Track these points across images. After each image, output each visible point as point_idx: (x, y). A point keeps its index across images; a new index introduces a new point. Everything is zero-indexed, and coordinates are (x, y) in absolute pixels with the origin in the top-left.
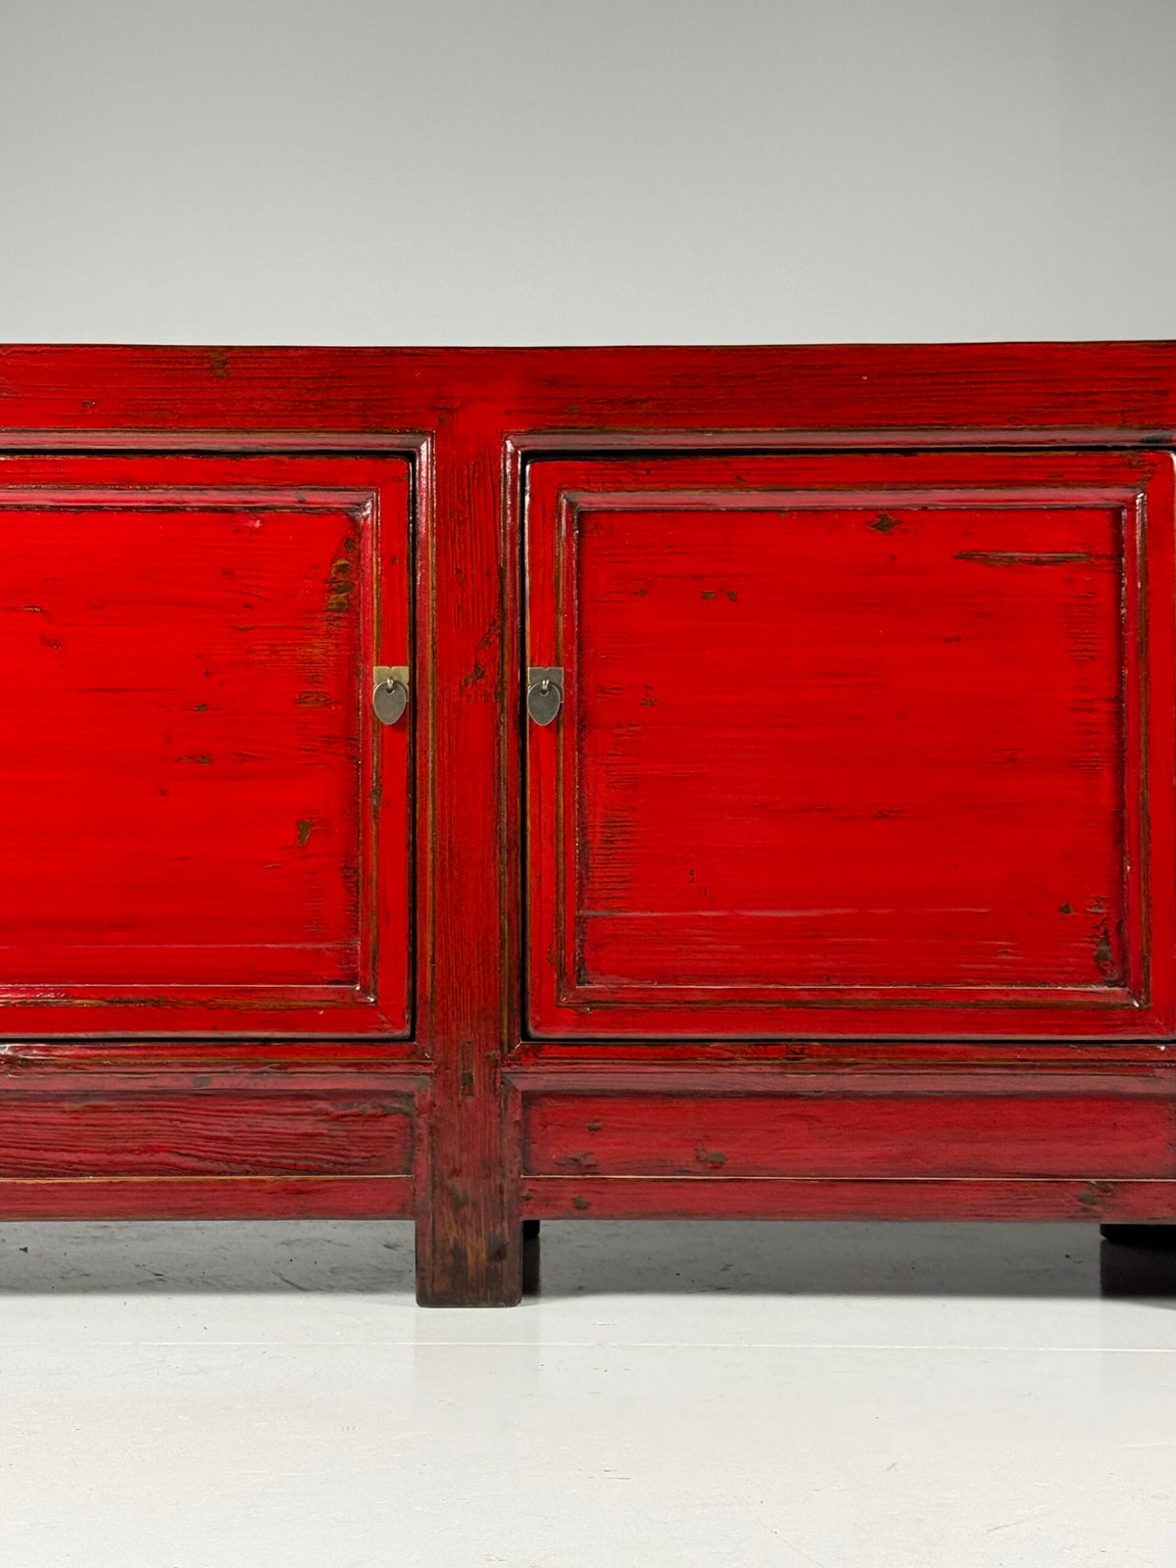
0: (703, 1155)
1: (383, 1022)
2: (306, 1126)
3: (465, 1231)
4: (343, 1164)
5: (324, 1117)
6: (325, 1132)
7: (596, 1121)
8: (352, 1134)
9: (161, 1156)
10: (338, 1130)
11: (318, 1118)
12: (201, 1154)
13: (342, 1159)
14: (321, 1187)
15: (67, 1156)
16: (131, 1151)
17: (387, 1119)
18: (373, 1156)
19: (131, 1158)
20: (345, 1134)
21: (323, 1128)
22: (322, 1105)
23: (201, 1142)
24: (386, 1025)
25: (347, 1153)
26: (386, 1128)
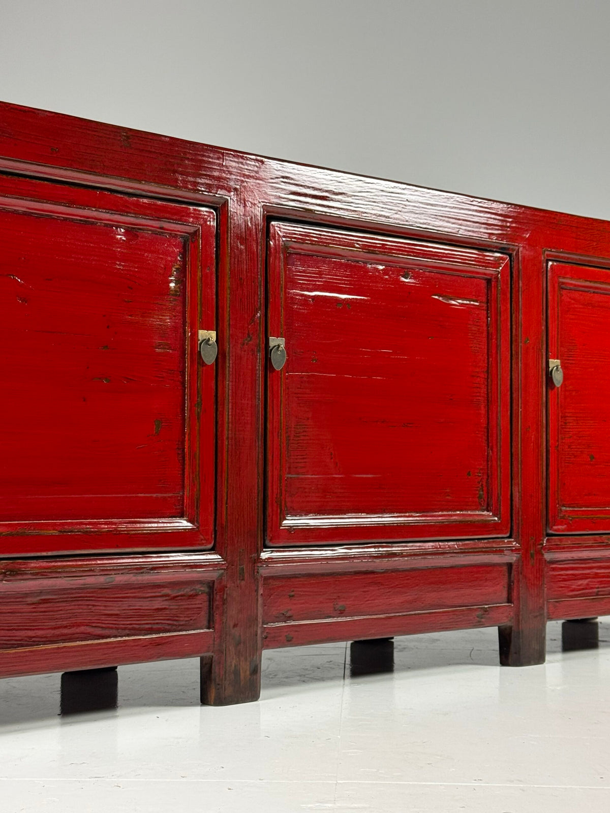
0: (338, 607)
1: (202, 540)
2: (158, 604)
3: (240, 659)
4: (176, 625)
5: (167, 598)
6: (167, 607)
7: (293, 591)
8: (181, 607)
9: (82, 629)
10: (173, 605)
11: (164, 598)
12: (104, 625)
13: (175, 623)
14: (170, 640)
15: (30, 633)
16: (66, 627)
17: (199, 597)
18: (191, 620)
19: (65, 631)
20: (177, 607)
21: (165, 604)
22: (166, 591)
23: (103, 618)
24: (203, 542)
25: (177, 618)
26: (197, 602)
